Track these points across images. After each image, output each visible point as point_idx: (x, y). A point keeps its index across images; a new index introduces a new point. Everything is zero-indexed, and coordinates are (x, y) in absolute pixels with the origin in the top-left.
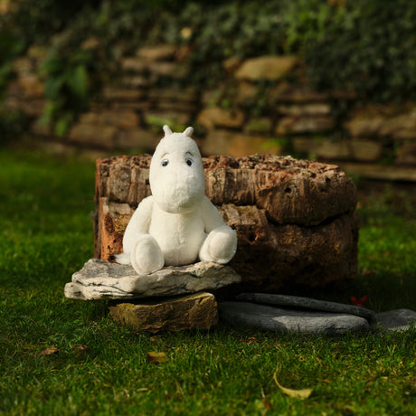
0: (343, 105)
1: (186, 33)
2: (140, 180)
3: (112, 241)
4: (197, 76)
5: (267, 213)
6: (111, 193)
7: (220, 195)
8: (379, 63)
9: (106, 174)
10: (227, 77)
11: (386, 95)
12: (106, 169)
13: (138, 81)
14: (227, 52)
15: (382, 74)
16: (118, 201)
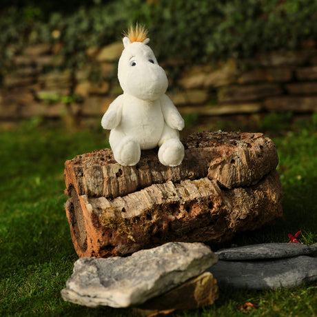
0: (176, 70)
1: (56, 34)
2: (111, 175)
3: (100, 235)
4: (70, 62)
5: (218, 182)
6: (89, 190)
7: (178, 174)
8: (196, 38)
9: (80, 174)
10: (91, 60)
11: (205, 59)
12: (80, 170)
13: (28, 71)
14: (87, 43)
15: (200, 45)
16: (95, 196)
